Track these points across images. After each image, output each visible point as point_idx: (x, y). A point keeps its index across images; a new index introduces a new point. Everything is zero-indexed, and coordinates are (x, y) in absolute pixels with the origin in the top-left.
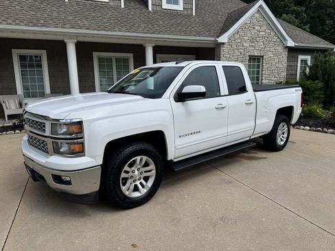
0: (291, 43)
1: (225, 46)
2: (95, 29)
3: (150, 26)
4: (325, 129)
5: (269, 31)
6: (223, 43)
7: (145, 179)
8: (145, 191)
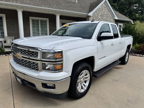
0: (116, 18)
1: (91, 17)
2: (33, 5)
3: (58, 6)
4: (136, 54)
5: (108, 12)
6: (90, 16)
7: (85, 82)
8: (86, 88)
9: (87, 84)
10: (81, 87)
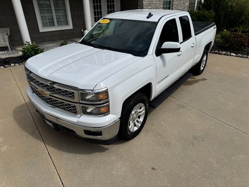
4: (221, 52)
7: (139, 117)
8: (140, 125)
9: (141, 120)
10: (133, 126)
